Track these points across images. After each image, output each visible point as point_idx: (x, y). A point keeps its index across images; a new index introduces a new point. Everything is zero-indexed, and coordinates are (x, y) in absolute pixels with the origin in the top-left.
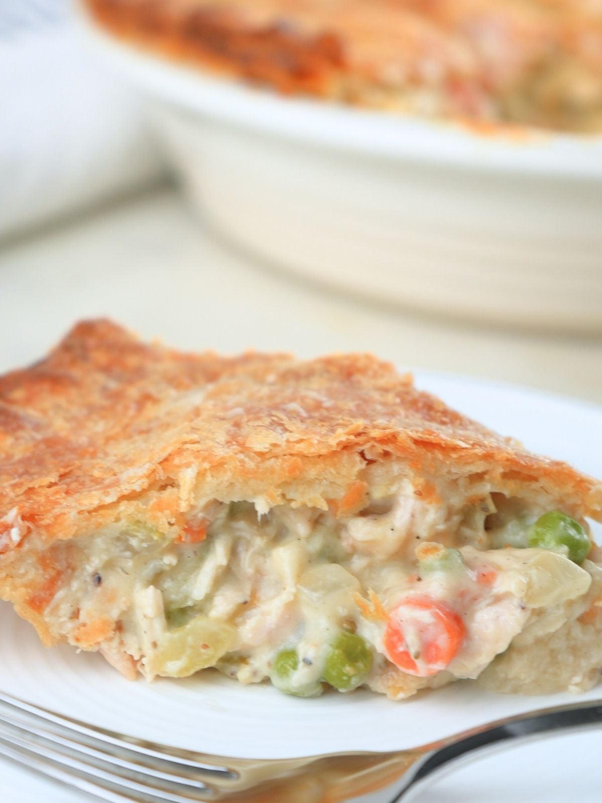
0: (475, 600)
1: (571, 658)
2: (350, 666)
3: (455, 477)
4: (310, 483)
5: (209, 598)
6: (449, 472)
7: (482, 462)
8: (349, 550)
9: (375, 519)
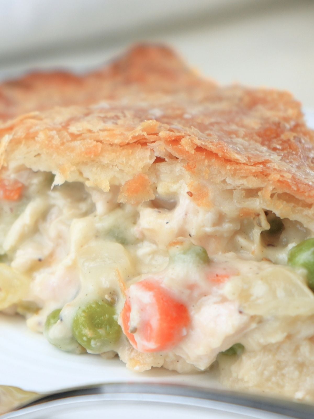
0: (205, 296)
1: (297, 373)
2: (90, 329)
3: (229, 188)
4: (104, 167)
5: (14, 249)
6: (224, 181)
7: (254, 179)
8: (138, 235)
9: (160, 212)
